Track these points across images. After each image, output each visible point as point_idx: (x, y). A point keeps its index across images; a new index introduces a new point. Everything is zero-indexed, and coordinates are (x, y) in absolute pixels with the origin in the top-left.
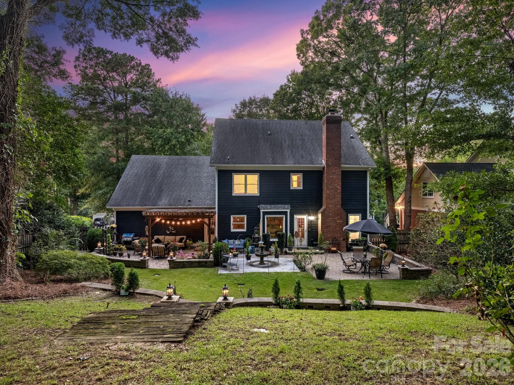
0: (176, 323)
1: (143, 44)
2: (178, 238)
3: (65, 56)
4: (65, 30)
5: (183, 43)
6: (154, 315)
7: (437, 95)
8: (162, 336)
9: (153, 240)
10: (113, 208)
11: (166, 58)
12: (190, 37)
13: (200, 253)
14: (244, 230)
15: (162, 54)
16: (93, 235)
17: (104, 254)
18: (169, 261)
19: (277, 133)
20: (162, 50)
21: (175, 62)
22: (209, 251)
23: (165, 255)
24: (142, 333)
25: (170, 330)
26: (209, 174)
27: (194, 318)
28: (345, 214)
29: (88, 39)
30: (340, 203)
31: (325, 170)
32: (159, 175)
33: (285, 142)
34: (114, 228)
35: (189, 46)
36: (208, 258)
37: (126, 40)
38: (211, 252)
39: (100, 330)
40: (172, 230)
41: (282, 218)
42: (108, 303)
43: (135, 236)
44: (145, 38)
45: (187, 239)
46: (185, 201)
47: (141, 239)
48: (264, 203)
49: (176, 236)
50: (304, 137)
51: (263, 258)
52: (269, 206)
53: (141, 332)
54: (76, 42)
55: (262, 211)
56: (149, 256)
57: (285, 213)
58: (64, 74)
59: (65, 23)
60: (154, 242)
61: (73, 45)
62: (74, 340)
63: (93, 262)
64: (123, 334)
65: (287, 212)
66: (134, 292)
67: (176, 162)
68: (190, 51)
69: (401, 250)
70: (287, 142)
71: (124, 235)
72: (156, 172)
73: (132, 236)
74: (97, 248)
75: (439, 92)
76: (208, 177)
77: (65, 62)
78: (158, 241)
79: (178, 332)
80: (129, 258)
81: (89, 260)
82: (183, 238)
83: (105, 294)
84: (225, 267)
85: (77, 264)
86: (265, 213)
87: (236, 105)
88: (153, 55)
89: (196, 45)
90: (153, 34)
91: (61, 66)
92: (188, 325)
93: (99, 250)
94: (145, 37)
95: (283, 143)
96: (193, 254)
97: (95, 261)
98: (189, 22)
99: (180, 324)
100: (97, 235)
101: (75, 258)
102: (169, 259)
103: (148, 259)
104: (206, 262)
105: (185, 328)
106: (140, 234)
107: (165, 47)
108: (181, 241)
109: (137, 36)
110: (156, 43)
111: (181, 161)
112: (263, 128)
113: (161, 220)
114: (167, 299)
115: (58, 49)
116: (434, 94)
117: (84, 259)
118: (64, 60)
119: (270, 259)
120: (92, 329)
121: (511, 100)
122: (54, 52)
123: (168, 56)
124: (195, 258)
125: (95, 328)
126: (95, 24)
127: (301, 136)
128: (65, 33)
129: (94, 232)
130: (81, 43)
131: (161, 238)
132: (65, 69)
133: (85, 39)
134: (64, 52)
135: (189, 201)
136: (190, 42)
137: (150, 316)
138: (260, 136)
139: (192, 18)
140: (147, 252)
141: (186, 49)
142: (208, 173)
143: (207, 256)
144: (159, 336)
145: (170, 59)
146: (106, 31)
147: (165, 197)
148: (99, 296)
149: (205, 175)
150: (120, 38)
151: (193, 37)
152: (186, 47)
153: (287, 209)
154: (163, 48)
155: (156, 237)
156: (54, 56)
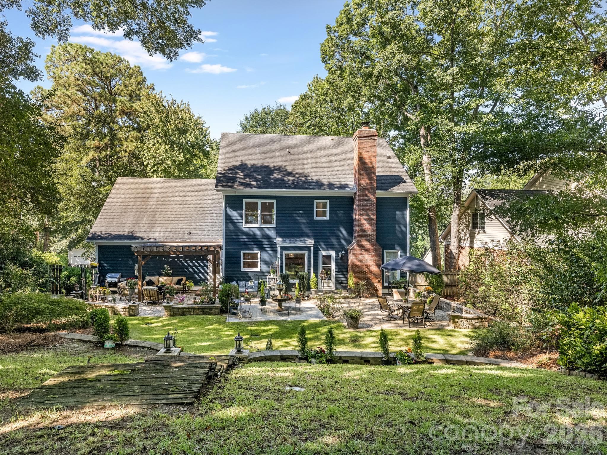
0: (184, 380)
1: (132, 37)
2: (176, 279)
3: (33, 50)
4: (33, 16)
5: (183, 36)
6: (153, 370)
7: (491, 108)
8: (166, 396)
9: (144, 282)
10: (94, 242)
11: (161, 55)
12: (192, 30)
13: (203, 297)
15: (156, 50)
17: (83, 299)
18: (164, 306)
19: (298, 151)
20: (157, 45)
21: (173, 59)
22: (214, 295)
23: (158, 300)
24: (139, 393)
25: (176, 389)
26: (214, 201)
27: (207, 374)
28: (381, 250)
29: (63, 28)
30: (375, 237)
31: (357, 197)
32: (152, 202)
33: (307, 162)
34: (95, 267)
35: (191, 40)
36: (214, 303)
37: (111, 32)
38: (217, 295)
39: (81, 389)
40: (168, 270)
41: (304, 254)
42: (90, 358)
43: (122, 277)
44: (136, 30)
45: (187, 280)
46: (184, 234)
47: (129, 280)
48: (282, 237)
49: (173, 277)
50: (330, 157)
51: (281, 304)
52: (288, 239)
53: (137, 391)
54: (48, 33)
55: (279, 246)
56: (140, 301)
57: (308, 249)
58: (33, 72)
59: (34, 8)
60: (146, 284)
61: (44, 36)
62: (46, 402)
63: (69, 308)
64: (112, 394)
65: (310, 247)
66: (121, 344)
67: (173, 186)
68: (192, 46)
69: (447, 294)
70: (310, 162)
71: (109, 276)
72: (148, 198)
73: (118, 277)
74: (74, 292)
75: (493, 104)
76: (212, 204)
77: (34, 57)
78: (150, 283)
79: (187, 391)
80: (115, 303)
81: (64, 305)
82: (182, 280)
83: (84, 347)
84: (235, 314)
85: (48, 309)
86: (282, 249)
87: (246, 118)
88: (146, 51)
89: (199, 40)
90: (145, 24)
91: (28, 62)
92: (200, 382)
93: (76, 294)
94: (135, 27)
95: (305, 163)
96: (195, 299)
97: (71, 306)
98: (191, 9)
99: (188, 381)
101: (46, 303)
102: (165, 304)
103: (139, 305)
104: (211, 309)
105: (196, 386)
106: (128, 274)
107: (160, 41)
108: (179, 282)
109: (125, 26)
110: (149, 35)
111: (179, 185)
112: (280, 145)
114: (165, 353)
115: (24, 40)
116: (486, 106)
117: (58, 303)
118: (33, 54)
119: (290, 305)
120: (70, 388)
121: (582, 112)
122: (19, 44)
123: (164, 53)
124: (197, 304)
125: (74, 387)
126: (72, 10)
127: (327, 154)
128: (34, 19)
130: (54, 33)
131: (154, 279)
132: (33, 67)
133: (59, 28)
134: (32, 44)
135: (190, 233)
136: (191, 36)
137: (148, 370)
138: (277, 154)
139: (195, 5)
140: (137, 296)
141: (187, 44)
142: (212, 199)
143: (212, 301)
144: (162, 397)
145: (167, 56)
146: (86, 20)
147: (159, 228)
148: (78, 349)
149: (208, 202)
150: (104, 29)
151: (196, 29)
152: (187, 41)
153: (310, 243)
154: (158, 43)
155: (148, 278)
156: (20, 49)
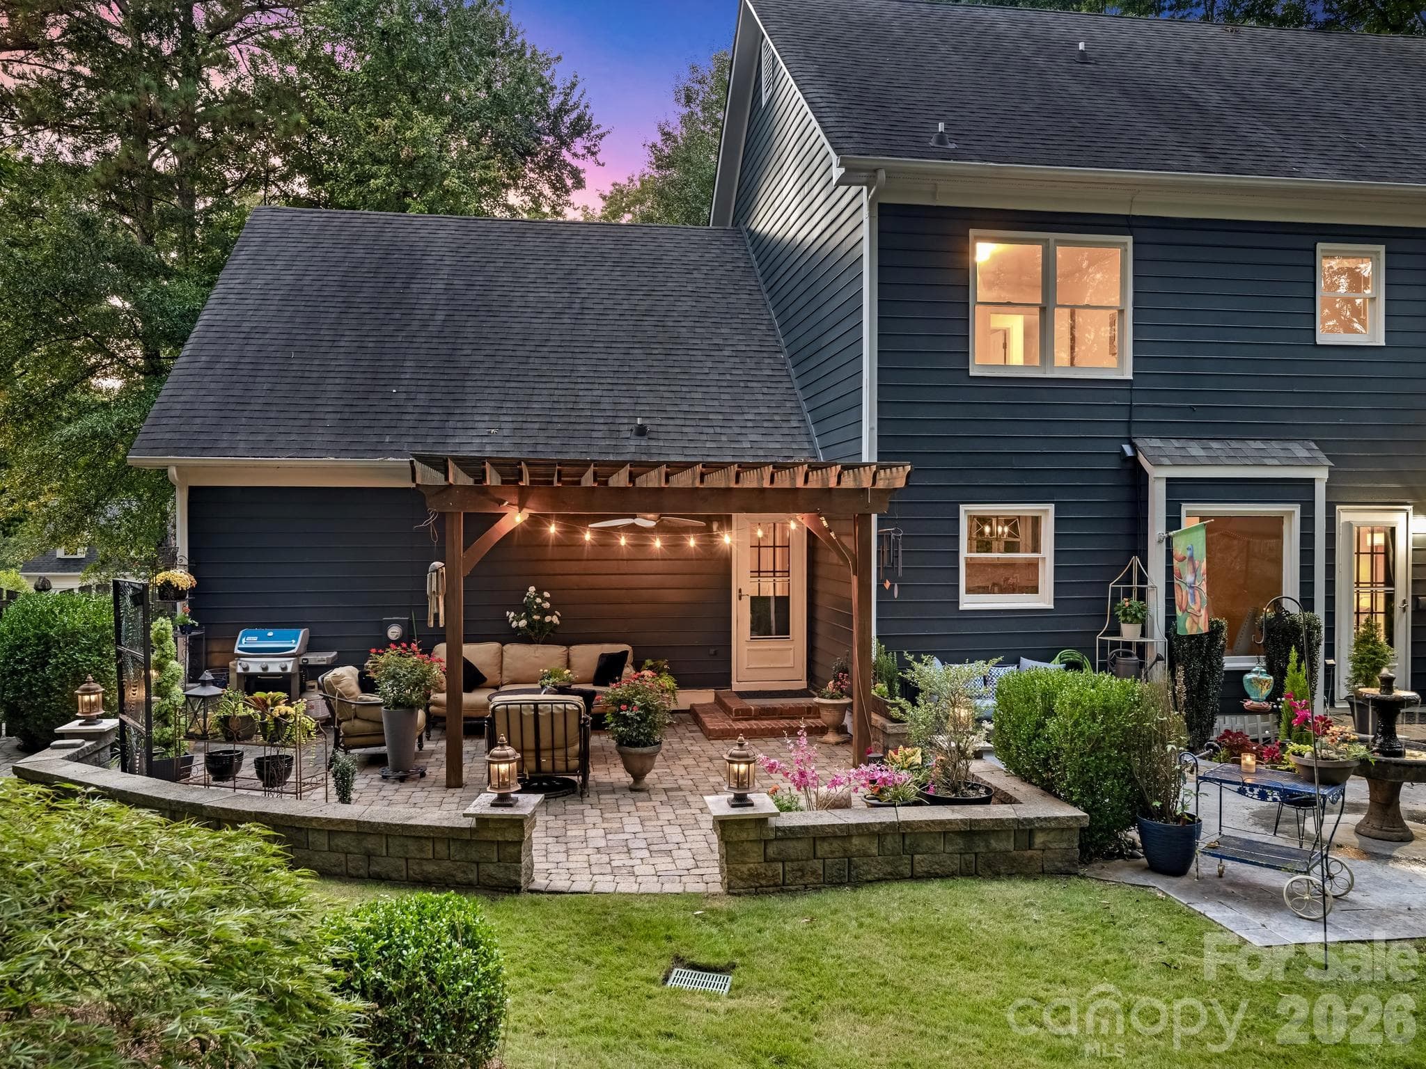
2: (586, 655)
10: (174, 464)
14: (1044, 599)
16: (43, 639)
17: (126, 767)
32: (428, 299)
34: (179, 594)
40: (545, 612)
41: (1278, 520)
46: (614, 433)
48: (1163, 430)
49: (568, 643)
55: (1158, 478)
57: (1301, 490)
65: (1311, 482)
71: (246, 640)
72: (407, 285)
73: (295, 646)
74: (73, 726)
80: (344, 798)
86: (1180, 491)
93: (87, 736)
100: (72, 637)
108: (604, 674)
113: (536, 521)
129: (45, 618)
131: (480, 655)
135: (641, 431)
153: (1312, 463)
